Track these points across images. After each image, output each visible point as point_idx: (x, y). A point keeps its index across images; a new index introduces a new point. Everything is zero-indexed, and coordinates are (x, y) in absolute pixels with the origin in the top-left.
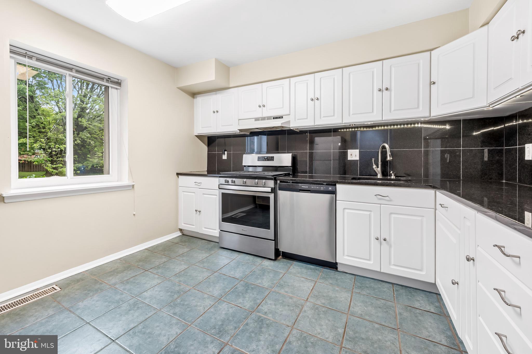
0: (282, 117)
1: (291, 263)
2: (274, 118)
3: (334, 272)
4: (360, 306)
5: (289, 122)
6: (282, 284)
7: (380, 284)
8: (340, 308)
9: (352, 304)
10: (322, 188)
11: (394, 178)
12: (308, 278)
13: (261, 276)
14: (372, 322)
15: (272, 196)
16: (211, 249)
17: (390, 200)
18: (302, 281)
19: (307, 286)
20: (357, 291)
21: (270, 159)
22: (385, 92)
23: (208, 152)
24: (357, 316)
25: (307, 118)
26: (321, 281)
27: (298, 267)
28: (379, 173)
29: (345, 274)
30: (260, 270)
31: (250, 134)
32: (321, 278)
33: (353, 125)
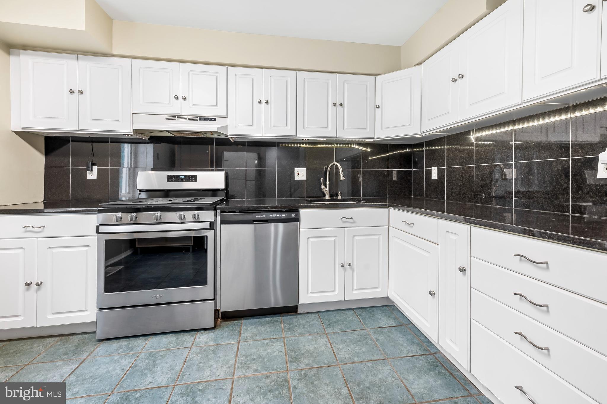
0: (215, 120)
1: (239, 324)
2: (201, 119)
3: (295, 316)
4: (343, 348)
5: (226, 127)
6: (243, 362)
7: (344, 314)
8: (327, 361)
9: (334, 349)
10: (284, 216)
11: (341, 198)
12: (272, 337)
13: (205, 363)
14: (363, 362)
15: (210, 234)
16: (77, 350)
17: (354, 222)
18: (268, 345)
19: (277, 350)
20: (330, 331)
21: (190, 180)
22: (339, 107)
23: (45, 166)
24: (348, 362)
25: (252, 125)
26: (289, 335)
27: (251, 327)
28: (327, 194)
29: (307, 315)
30: (199, 353)
31: (149, 139)
32: (286, 330)
33: (307, 140)
